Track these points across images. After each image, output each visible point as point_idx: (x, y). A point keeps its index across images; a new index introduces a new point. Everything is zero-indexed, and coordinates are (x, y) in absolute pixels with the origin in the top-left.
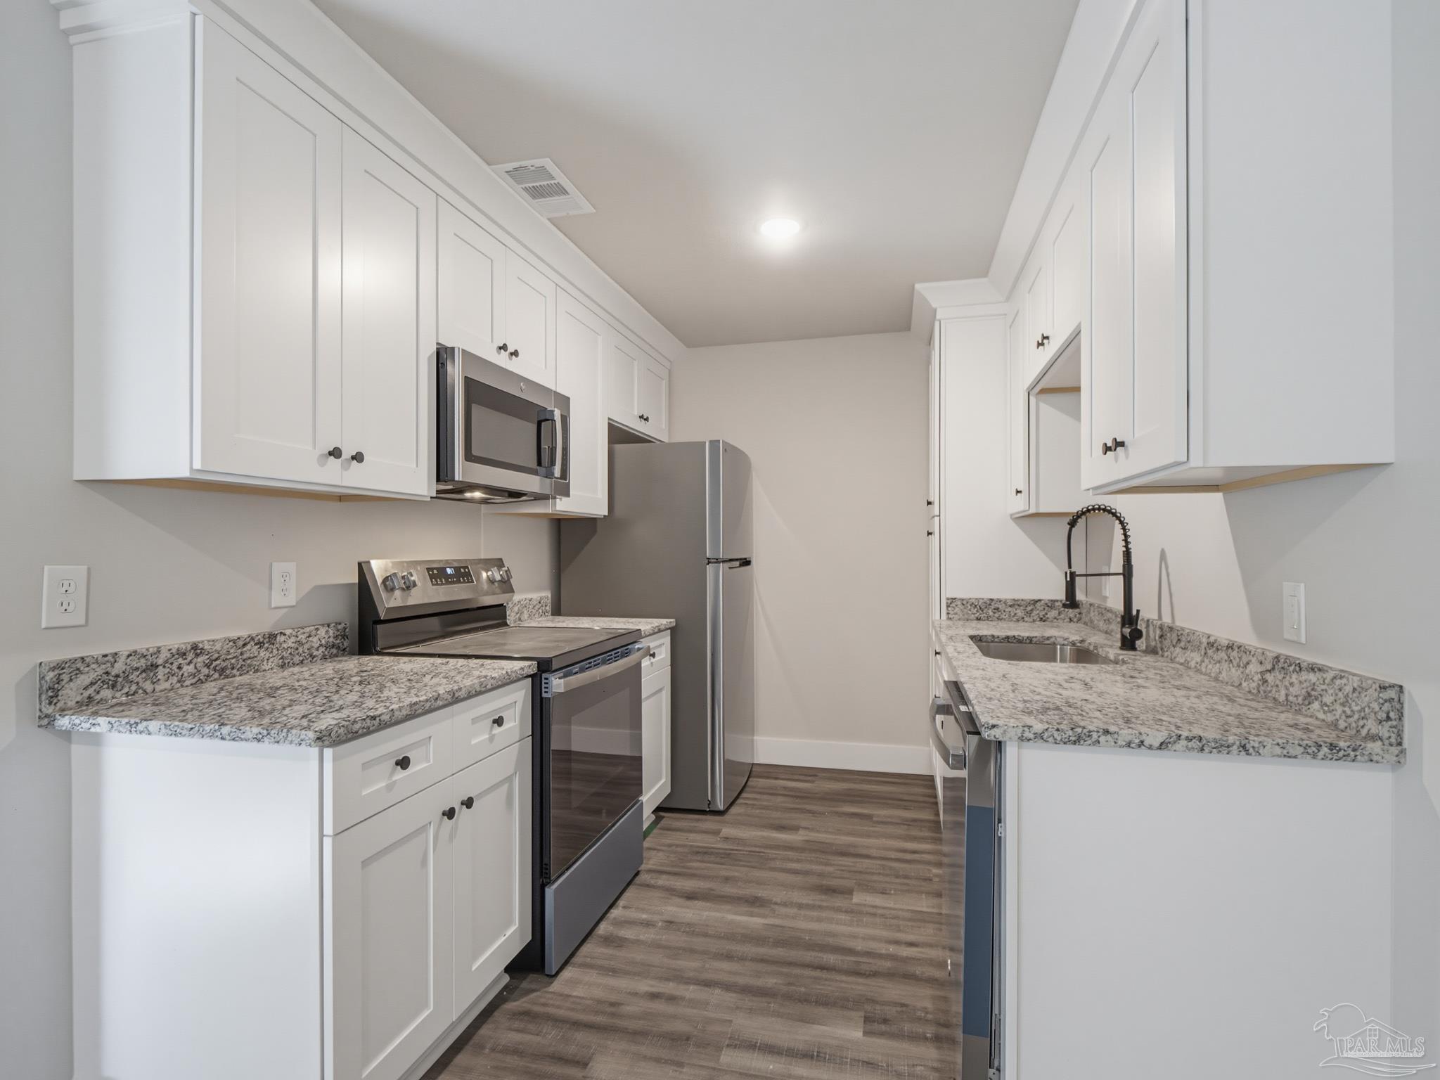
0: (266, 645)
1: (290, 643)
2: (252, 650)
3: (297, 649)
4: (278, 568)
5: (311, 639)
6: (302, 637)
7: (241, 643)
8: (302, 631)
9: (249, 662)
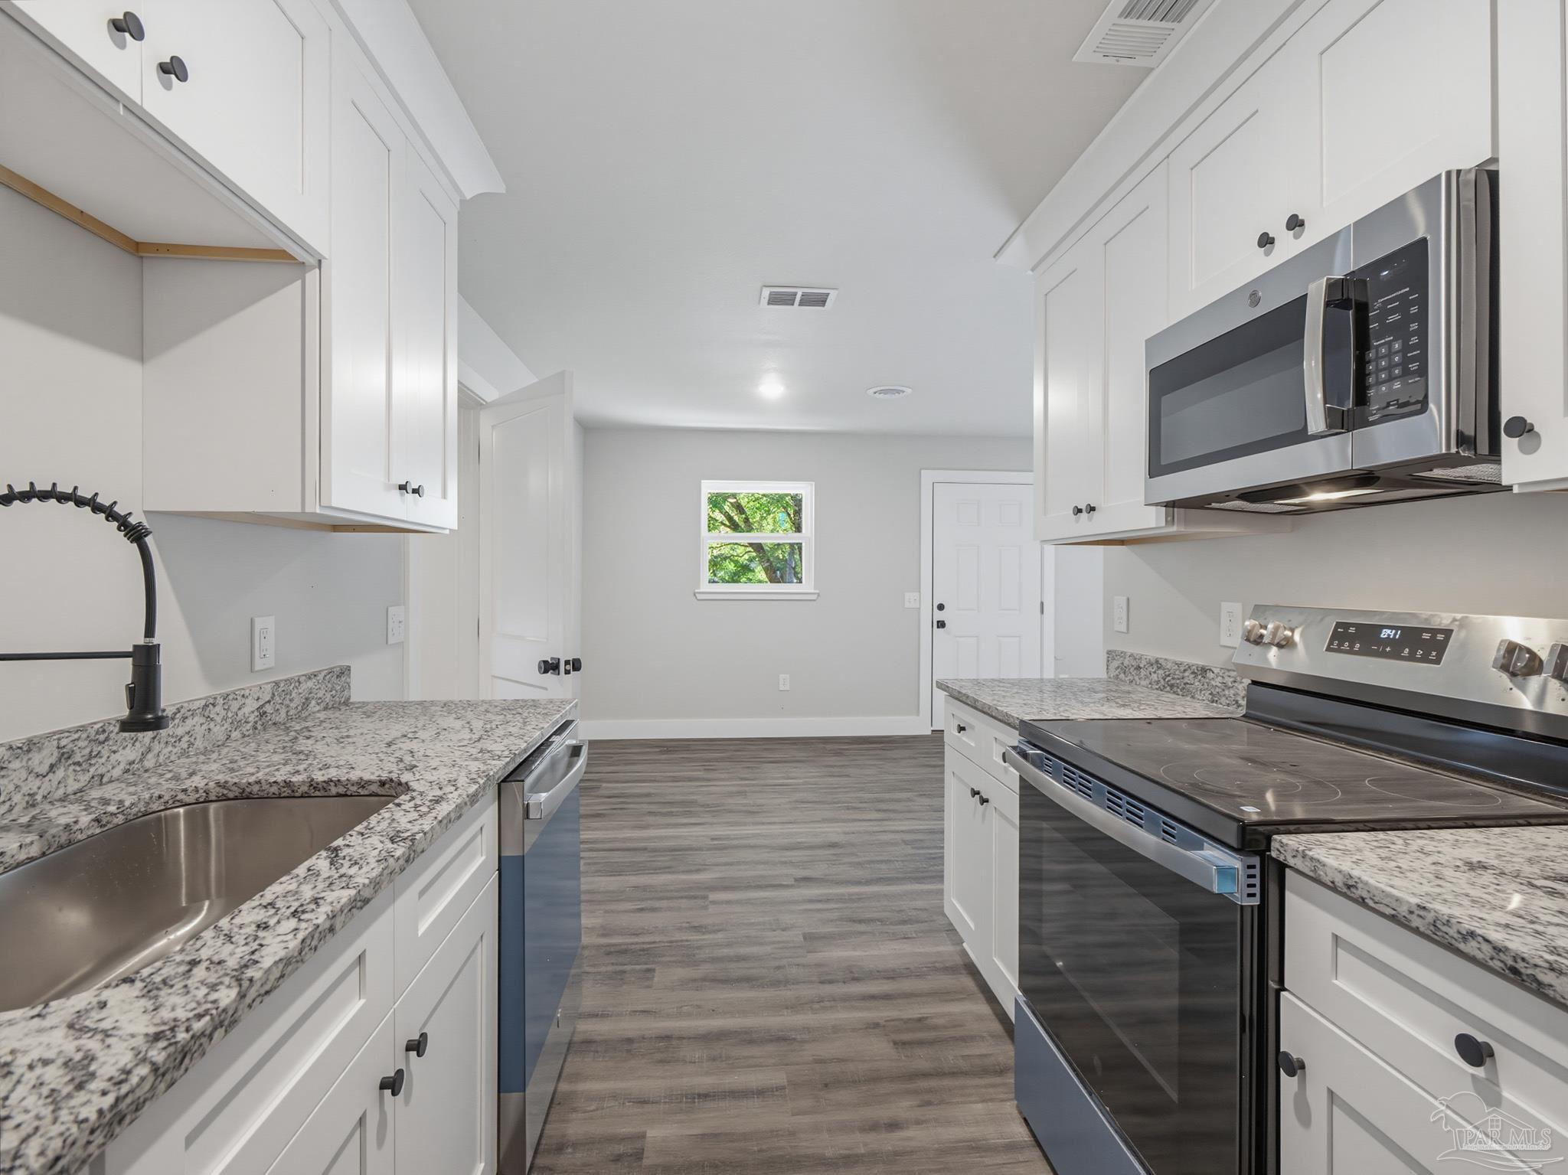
0: (1200, 677)
1: (1217, 682)
2: (1189, 677)
3: (1224, 690)
4: (1226, 606)
5: (1236, 684)
6: (1229, 681)
7: (1182, 669)
8: (1227, 673)
9: (1188, 686)
